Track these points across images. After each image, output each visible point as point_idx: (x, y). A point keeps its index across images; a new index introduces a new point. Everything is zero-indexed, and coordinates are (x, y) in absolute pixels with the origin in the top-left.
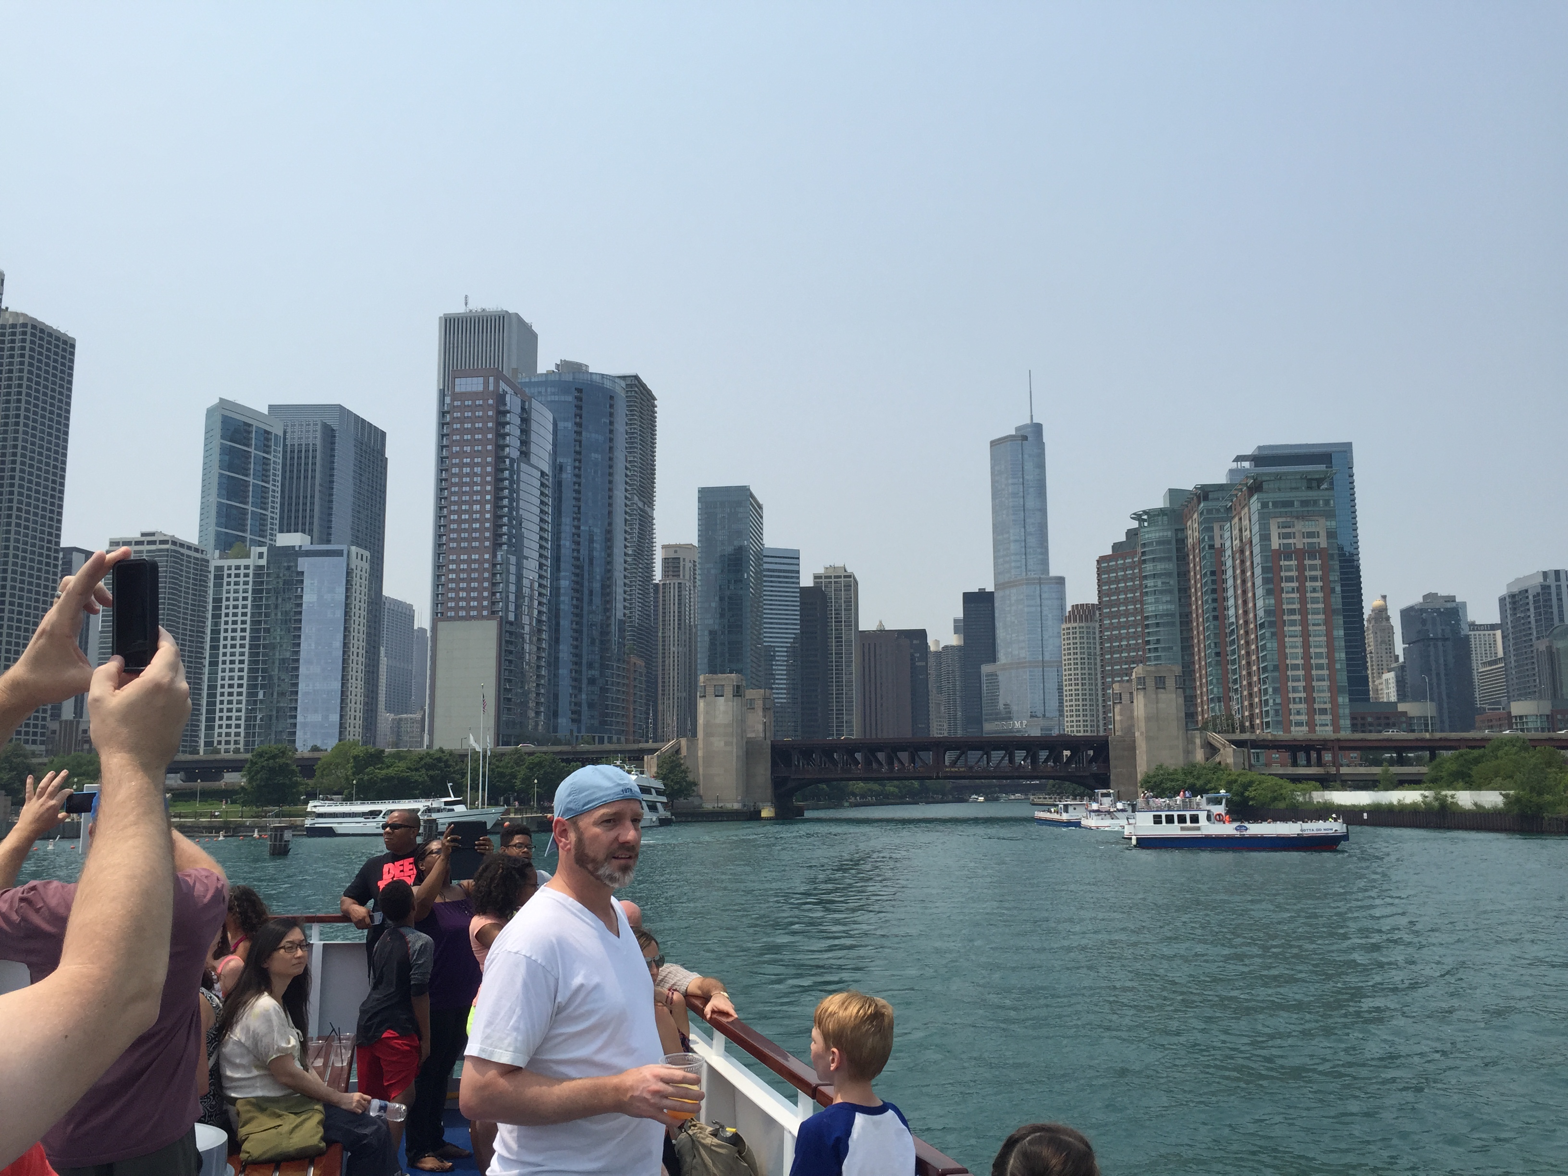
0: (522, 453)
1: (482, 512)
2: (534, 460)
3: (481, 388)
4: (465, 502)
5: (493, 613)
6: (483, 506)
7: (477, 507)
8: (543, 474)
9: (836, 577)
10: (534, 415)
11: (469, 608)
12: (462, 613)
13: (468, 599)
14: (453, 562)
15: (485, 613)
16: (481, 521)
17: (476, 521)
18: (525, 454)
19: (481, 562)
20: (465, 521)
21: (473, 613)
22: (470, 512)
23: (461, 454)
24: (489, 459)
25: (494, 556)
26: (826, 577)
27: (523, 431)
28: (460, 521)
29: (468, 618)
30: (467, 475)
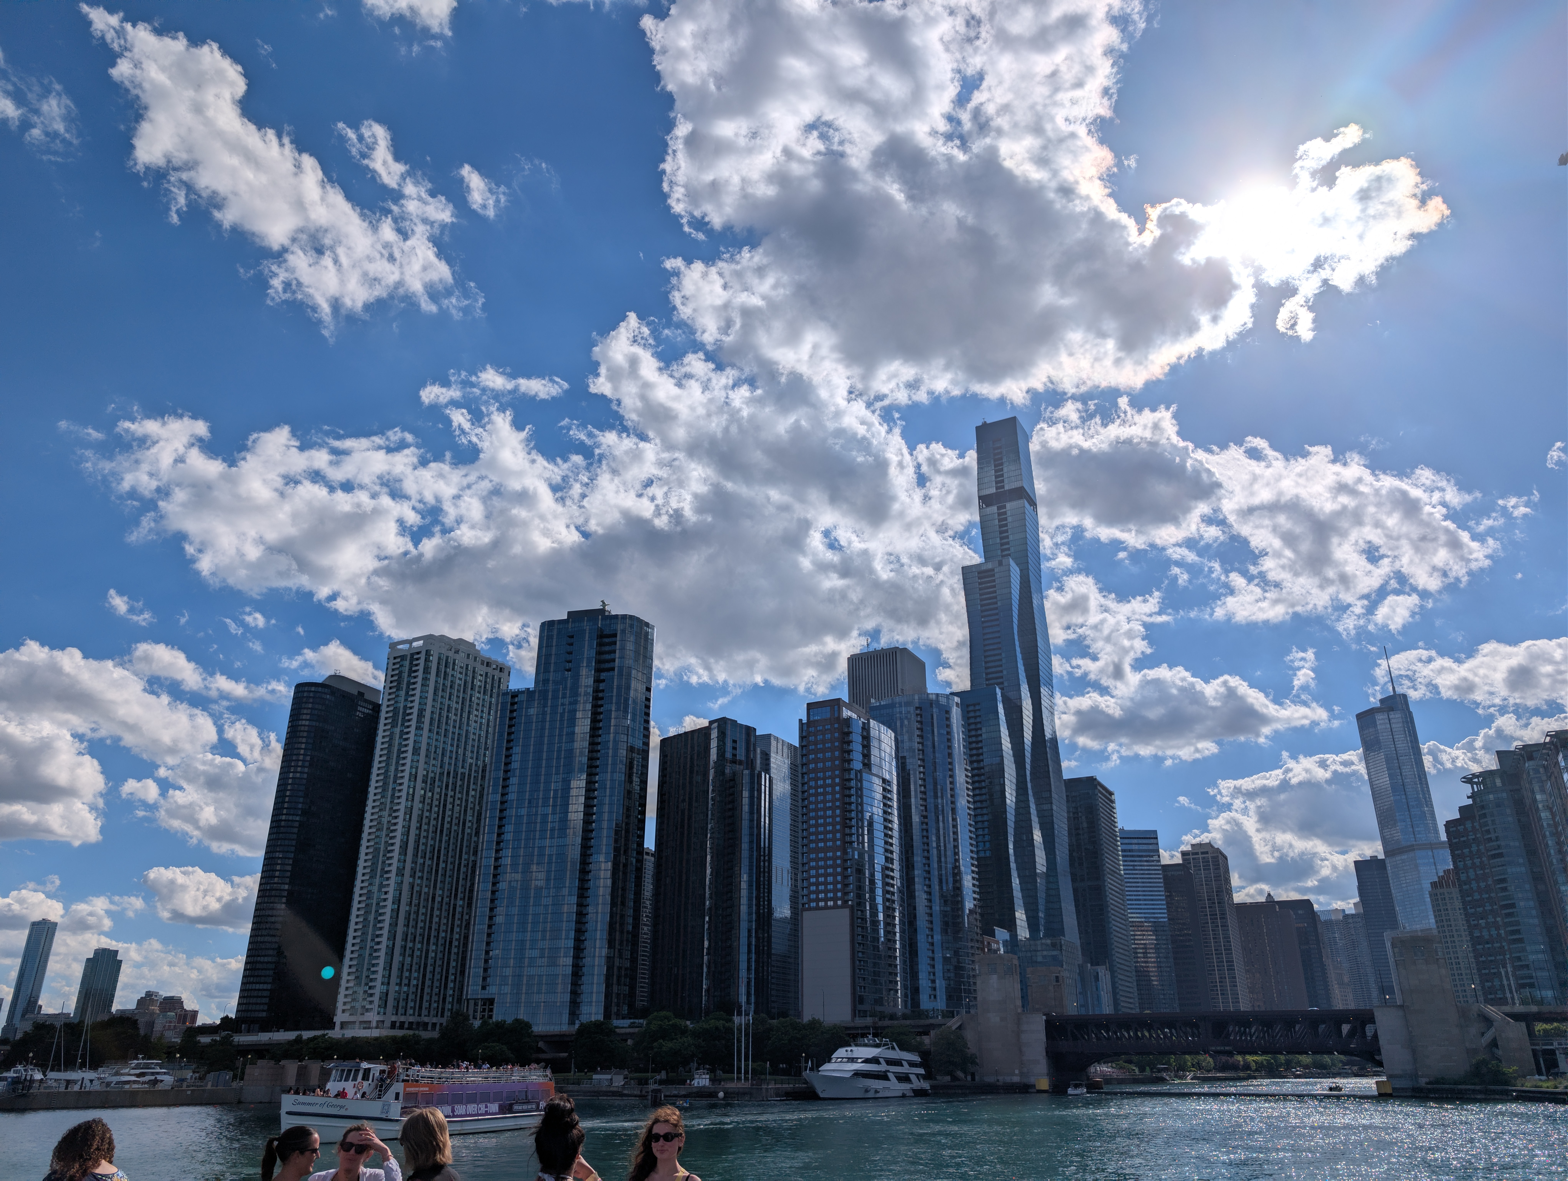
0: (864, 765)
1: (833, 817)
2: (874, 770)
3: (828, 715)
4: (821, 809)
5: (845, 902)
6: (834, 812)
7: (829, 813)
8: (884, 781)
9: (1203, 853)
10: (874, 733)
11: (826, 900)
12: (822, 904)
13: (826, 892)
14: (812, 860)
15: (839, 903)
16: (833, 824)
17: (829, 824)
18: (867, 765)
19: (834, 859)
20: (821, 825)
21: (830, 903)
22: (825, 817)
23: (815, 771)
24: (837, 772)
25: (845, 852)
26: (1194, 854)
27: (864, 746)
28: (817, 826)
29: (826, 908)
30: (821, 787)
